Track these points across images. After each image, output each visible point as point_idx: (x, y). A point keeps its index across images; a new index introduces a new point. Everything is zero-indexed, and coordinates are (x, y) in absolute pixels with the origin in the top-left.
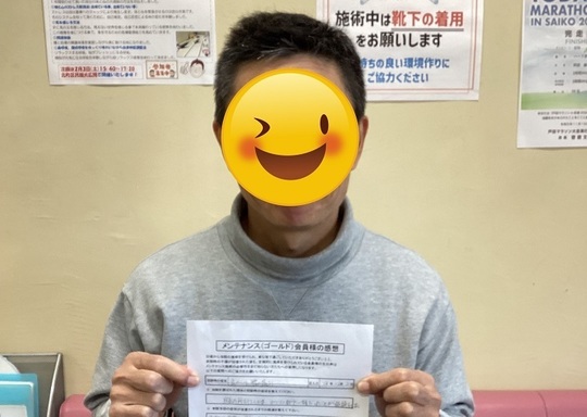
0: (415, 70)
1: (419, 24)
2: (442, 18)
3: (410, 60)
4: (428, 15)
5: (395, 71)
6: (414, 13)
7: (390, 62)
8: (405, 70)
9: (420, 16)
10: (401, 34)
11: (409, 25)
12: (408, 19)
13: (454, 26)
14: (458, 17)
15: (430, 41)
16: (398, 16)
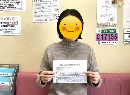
0: (11, 31)
1: (11, 24)
2: (15, 22)
3: (10, 29)
4: (12, 22)
5: (8, 31)
6: (10, 22)
7: (7, 29)
8: (9, 31)
10: (8, 25)
11: (9, 24)
14: (17, 22)
15: (13, 26)
16: (8, 22)
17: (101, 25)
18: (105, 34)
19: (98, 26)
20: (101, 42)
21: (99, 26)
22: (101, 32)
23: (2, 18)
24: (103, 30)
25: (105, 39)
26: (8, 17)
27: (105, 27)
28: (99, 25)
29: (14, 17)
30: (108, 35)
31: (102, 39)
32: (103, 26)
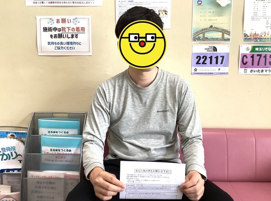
0: (70, 46)
1: (70, 31)
2: (78, 29)
3: (68, 42)
4: (73, 28)
5: (63, 46)
6: (68, 28)
7: (62, 43)
8: (67, 46)
9: (71, 29)
10: (64, 34)
12: (67, 30)
13: (82, 32)
14: (83, 29)
15: (74, 37)
16: (64, 29)
17: (251, 36)
18: (258, 55)
19: (245, 39)
20: (249, 70)
21: (247, 38)
22: (250, 51)
23: (51, 19)
24: (254, 48)
25: (258, 65)
26: (64, 17)
27: (259, 40)
28: (248, 36)
29: (77, 17)
30: (264, 57)
31: (253, 65)
32: (256, 38)
